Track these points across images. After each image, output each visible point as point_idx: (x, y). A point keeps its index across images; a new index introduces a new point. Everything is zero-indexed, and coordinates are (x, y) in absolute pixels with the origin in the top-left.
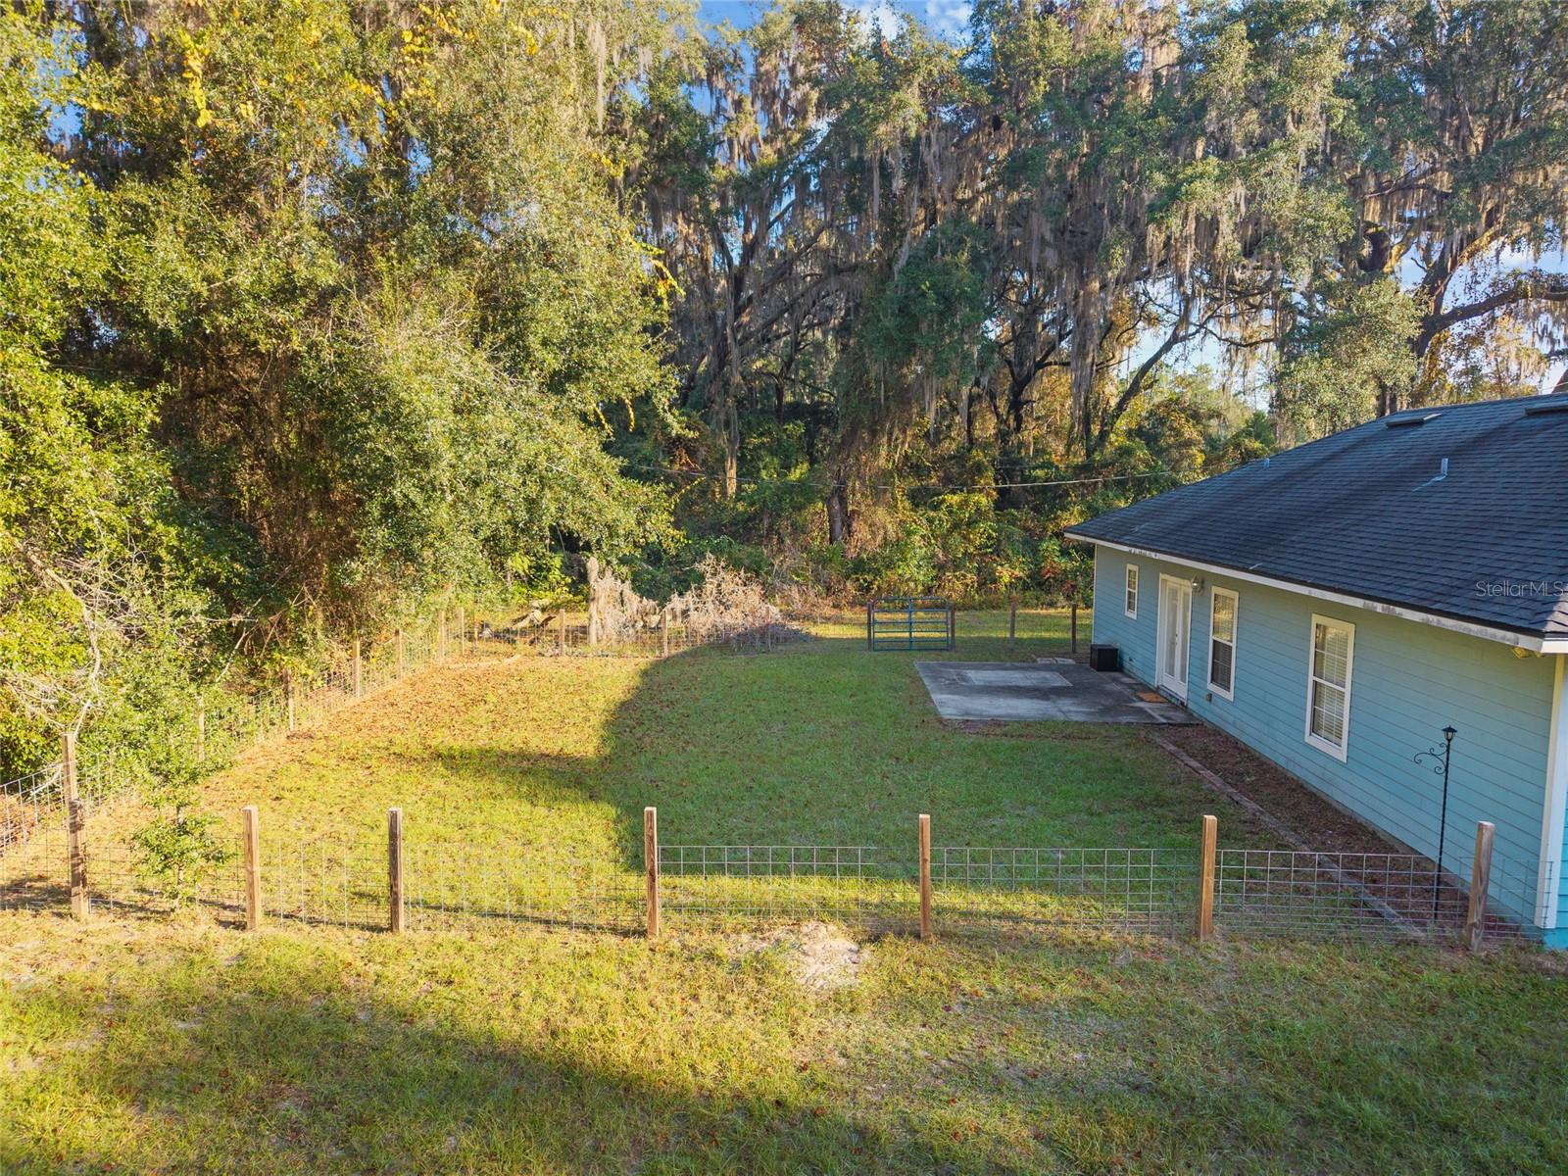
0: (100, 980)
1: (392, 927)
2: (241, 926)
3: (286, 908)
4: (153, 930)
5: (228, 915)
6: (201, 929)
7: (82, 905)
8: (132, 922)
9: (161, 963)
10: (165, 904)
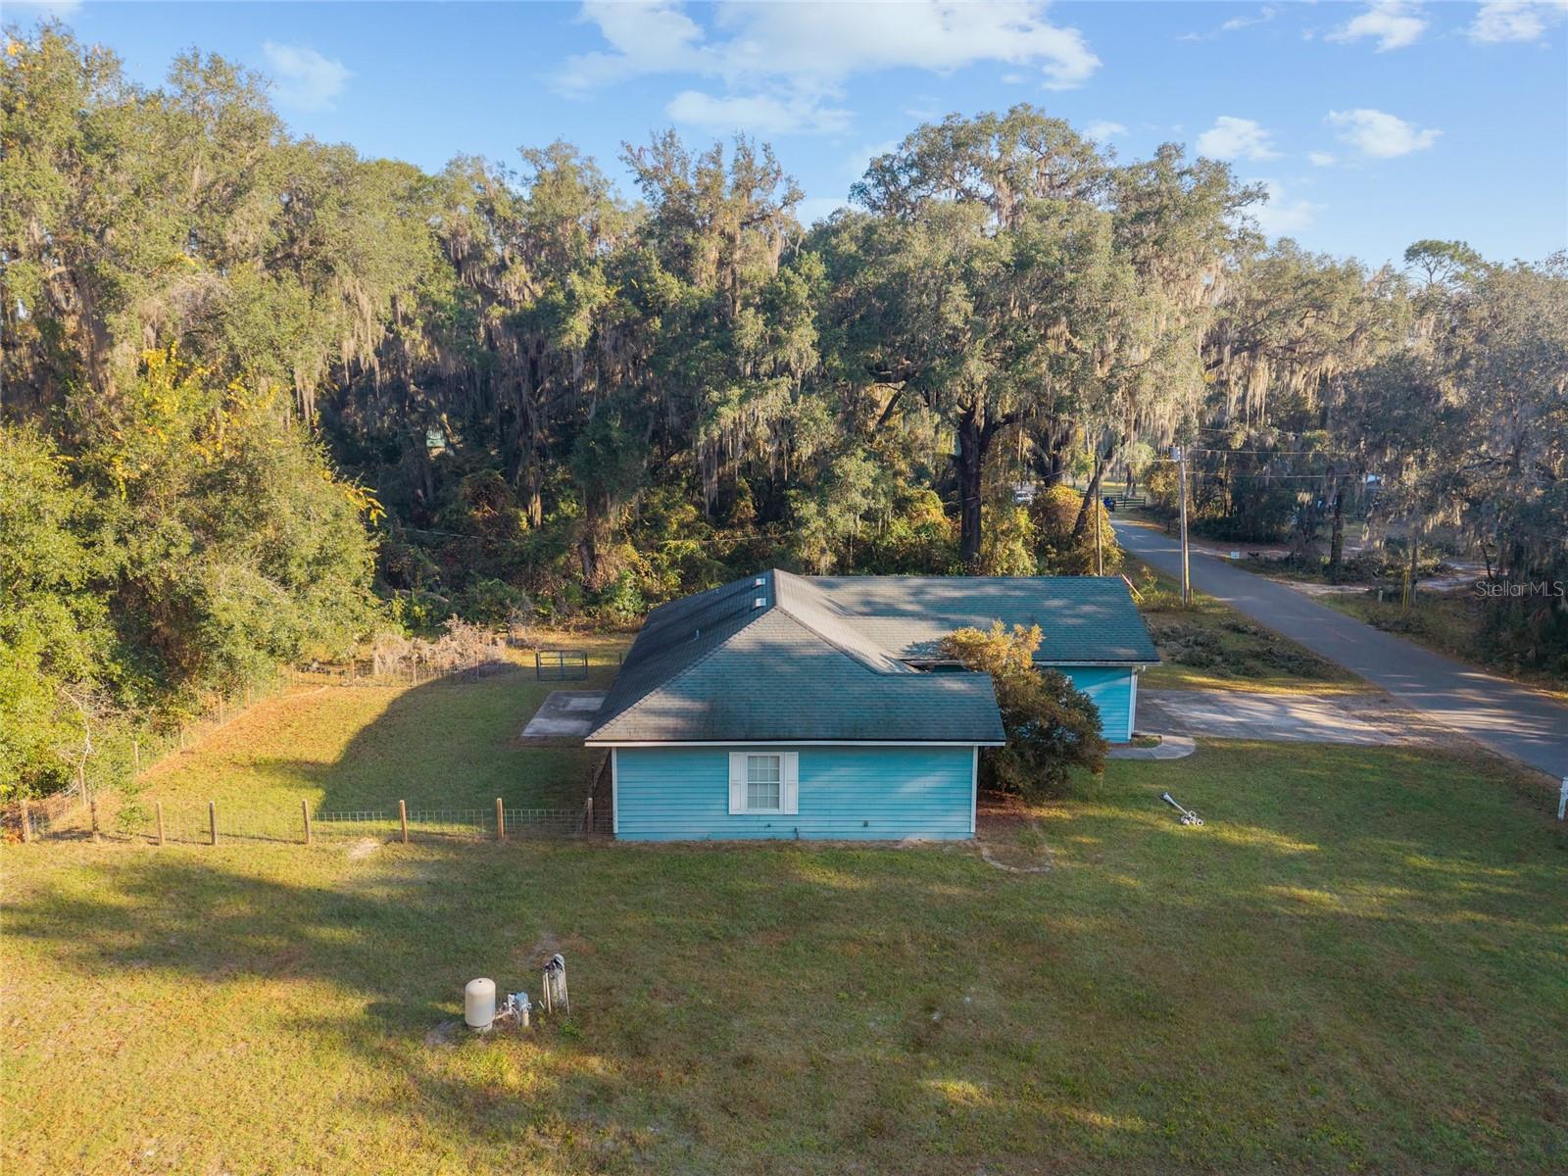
0: (108, 862)
1: (213, 843)
2: (157, 844)
3: (173, 837)
4: (124, 846)
5: (152, 840)
6: (141, 846)
7: (97, 838)
8: (116, 843)
9: (129, 857)
10: (128, 837)
